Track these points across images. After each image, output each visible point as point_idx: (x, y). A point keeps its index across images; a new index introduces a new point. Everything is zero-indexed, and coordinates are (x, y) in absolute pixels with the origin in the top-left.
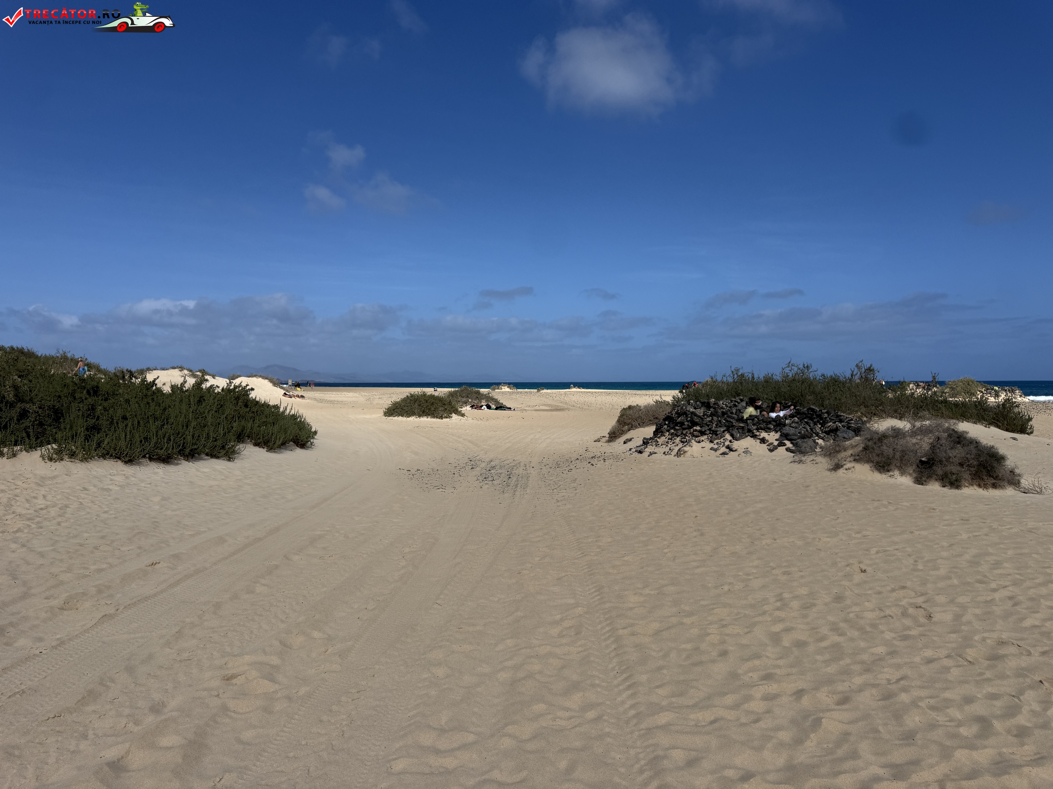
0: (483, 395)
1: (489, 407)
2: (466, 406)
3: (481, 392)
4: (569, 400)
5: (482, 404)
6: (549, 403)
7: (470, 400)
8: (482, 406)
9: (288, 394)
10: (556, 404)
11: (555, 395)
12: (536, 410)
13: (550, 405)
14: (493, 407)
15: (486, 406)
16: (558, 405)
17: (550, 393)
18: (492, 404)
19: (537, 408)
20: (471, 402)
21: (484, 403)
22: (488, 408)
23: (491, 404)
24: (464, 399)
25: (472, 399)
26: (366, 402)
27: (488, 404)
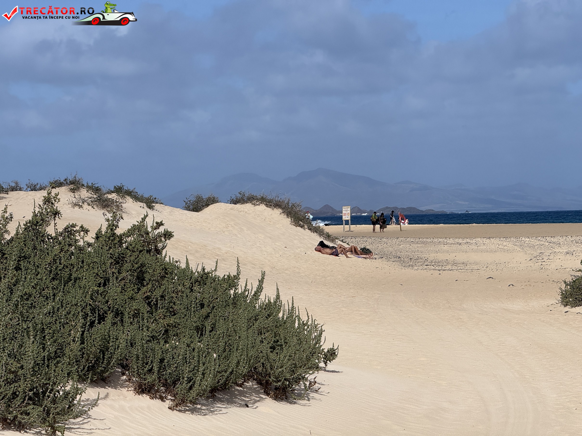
9: (331, 244)
26: (531, 264)
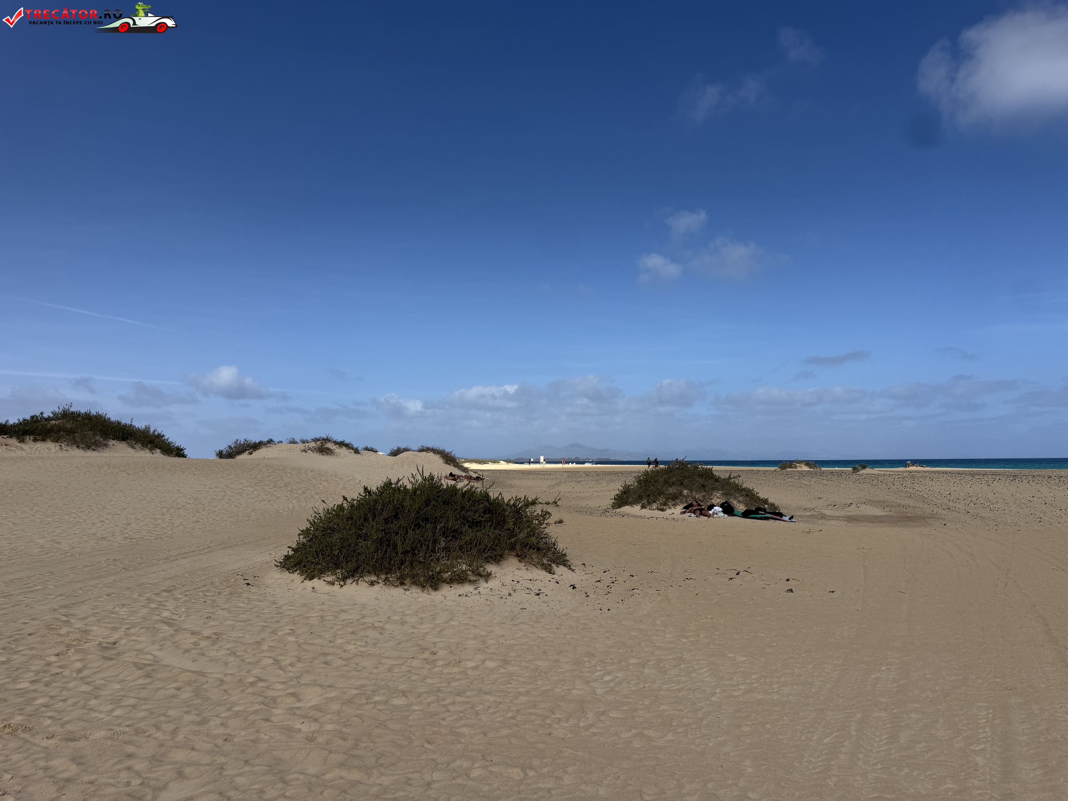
0: (717, 480)
1: (728, 510)
2: (674, 505)
3: (715, 473)
4: (927, 492)
5: (713, 501)
6: (881, 499)
7: (685, 492)
8: (711, 507)
10: (899, 501)
11: (890, 479)
12: (850, 519)
13: (884, 502)
14: (741, 508)
15: (722, 506)
16: (903, 502)
17: (879, 475)
18: (740, 502)
19: (853, 511)
20: (687, 496)
21: (718, 500)
22: (724, 512)
23: (735, 502)
24: (672, 490)
25: (691, 490)
27: (726, 502)
